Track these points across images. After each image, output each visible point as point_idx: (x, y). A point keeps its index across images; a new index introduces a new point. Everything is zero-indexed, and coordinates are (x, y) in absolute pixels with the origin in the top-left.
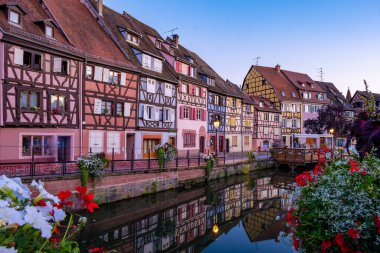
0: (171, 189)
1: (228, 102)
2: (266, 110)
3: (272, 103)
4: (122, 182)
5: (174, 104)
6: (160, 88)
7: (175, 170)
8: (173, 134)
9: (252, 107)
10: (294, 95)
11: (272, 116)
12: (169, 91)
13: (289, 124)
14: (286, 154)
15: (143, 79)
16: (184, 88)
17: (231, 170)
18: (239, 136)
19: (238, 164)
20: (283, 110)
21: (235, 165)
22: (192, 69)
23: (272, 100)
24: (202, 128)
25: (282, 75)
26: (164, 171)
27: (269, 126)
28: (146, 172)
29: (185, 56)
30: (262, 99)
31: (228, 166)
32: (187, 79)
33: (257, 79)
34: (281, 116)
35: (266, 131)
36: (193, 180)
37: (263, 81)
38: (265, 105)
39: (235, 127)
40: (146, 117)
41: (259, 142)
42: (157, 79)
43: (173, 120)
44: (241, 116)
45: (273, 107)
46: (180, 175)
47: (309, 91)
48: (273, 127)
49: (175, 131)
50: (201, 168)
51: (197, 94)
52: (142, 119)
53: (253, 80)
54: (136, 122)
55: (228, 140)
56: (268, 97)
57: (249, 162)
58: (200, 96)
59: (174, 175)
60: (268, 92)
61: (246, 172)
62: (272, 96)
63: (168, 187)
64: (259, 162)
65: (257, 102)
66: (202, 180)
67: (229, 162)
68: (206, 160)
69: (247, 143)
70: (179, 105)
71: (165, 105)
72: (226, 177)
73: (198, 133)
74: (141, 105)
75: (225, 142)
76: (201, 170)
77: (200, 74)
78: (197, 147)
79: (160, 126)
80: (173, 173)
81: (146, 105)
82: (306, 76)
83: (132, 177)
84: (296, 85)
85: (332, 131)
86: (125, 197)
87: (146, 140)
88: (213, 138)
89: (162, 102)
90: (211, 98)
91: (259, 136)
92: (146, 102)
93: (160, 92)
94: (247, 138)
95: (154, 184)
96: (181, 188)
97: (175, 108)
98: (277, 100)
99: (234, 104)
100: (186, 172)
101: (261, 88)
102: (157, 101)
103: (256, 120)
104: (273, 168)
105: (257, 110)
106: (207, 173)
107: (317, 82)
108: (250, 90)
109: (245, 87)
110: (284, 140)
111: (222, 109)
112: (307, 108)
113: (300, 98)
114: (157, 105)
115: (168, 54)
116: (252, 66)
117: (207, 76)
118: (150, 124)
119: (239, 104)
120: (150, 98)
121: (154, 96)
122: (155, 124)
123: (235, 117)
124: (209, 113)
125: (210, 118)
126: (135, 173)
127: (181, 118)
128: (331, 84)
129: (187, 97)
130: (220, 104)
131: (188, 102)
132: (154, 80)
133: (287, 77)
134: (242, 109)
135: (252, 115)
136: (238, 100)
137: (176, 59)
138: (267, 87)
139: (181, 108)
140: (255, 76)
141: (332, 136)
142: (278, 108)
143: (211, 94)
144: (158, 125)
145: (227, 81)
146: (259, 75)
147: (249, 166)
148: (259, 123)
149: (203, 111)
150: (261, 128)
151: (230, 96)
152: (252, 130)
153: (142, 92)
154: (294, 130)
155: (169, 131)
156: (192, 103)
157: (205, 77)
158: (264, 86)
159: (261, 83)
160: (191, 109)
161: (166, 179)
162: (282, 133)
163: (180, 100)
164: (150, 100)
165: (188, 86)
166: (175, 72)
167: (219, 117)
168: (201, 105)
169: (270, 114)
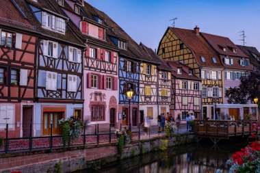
0: (78, 171)
1: (142, 69)
2: (185, 78)
3: (191, 69)
4: (18, 164)
5: (80, 71)
6: (63, 53)
7: (83, 148)
8: (79, 106)
9: (169, 73)
10: (215, 61)
11: (191, 84)
13: (210, 93)
14: (207, 127)
15: (43, 41)
16: (91, 53)
17: (147, 146)
18: (155, 108)
19: (155, 139)
20: (203, 77)
21: (151, 141)
23: (191, 66)
24: (113, 99)
25: (200, 38)
26: (69, 149)
27: (188, 96)
28: (48, 152)
29: (92, 15)
30: (179, 65)
31: (143, 142)
32: (94, 42)
33: (174, 43)
34: (200, 84)
35: (185, 102)
36: (103, 159)
37: (181, 46)
38: (182, 71)
39: (150, 97)
42: (60, 42)
44: (157, 85)
45: (192, 74)
46: (87, 154)
47: (230, 57)
48: (192, 96)
49: (82, 101)
50: (113, 145)
51: (107, 59)
52: (42, 88)
53: (170, 44)
55: (142, 112)
56: (186, 62)
57: (167, 137)
58: (110, 61)
59: (81, 155)
60: (186, 57)
61: (164, 148)
62: (191, 61)
63: (73, 168)
64: (178, 136)
65: (174, 68)
66: (113, 160)
67: (144, 137)
68: (118, 135)
70: (86, 72)
71: (70, 72)
72: (141, 155)
73: (108, 104)
74: (41, 72)
75: (139, 115)
76: (113, 148)
77: (109, 36)
78: (107, 120)
79: (64, 97)
82: (227, 39)
83: (30, 158)
84: (218, 50)
85: (256, 100)
87: (46, 113)
88: (126, 110)
89: (66, 69)
90: (122, 64)
91: (177, 107)
92: (47, 68)
93: (63, 57)
94: (164, 109)
95: (57, 166)
97: (81, 75)
98: (196, 66)
99: (149, 71)
100: (95, 150)
101: (178, 53)
102: (60, 67)
103: (173, 89)
104: (193, 142)
105: (174, 77)
107: (238, 46)
108: (167, 55)
109: (161, 51)
110: (205, 108)
111: (135, 76)
112: (228, 74)
113: (221, 64)
114: (59, 72)
115: (74, 13)
116: (169, 28)
117: (118, 39)
118: (51, 94)
119: (154, 71)
120: (51, 64)
121: (57, 61)
122: (58, 95)
123: (150, 85)
124: (120, 81)
125: (122, 87)
126: (34, 153)
127: (88, 87)
128: (254, 49)
129: (95, 63)
130: (133, 70)
131: (96, 69)
132: (57, 44)
133: (207, 41)
134: (158, 76)
135: (170, 84)
136: (153, 66)
137: (82, 19)
138: (186, 52)
139: (88, 75)
140: (172, 39)
141: (256, 105)
142: (198, 75)
143: (122, 59)
144: (61, 95)
145: (141, 44)
146: (176, 38)
147: (166, 141)
148: (177, 92)
149: (113, 78)
150: (180, 98)
151: (144, 62)
152: (169, 100)
153: (41, 56)
154: (215, 100)
155: (74, 103)
156: (101, 70)
157: (115, 40)
158: (182, 51)
159: (178, 47)
160: (99, 76)
161: (71, 159)
162: (202, 103)
163: (87, 67)
164: (51, 67)
165: (96, 50)
166: (80, 34)
167: (132, 85)
168: (111, 71)
169: (189, 82)
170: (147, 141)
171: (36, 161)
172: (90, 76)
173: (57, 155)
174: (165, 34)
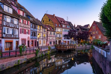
0: (25, 62)
1: (38, 27)
3: (52, 28)
4: (6, 61)
5: (18, 27)
6: (12, 21)
7: (26, 55)
9: (46, 29)
10: (60, 26)
11: (52, 33)
12: (16, 22)
13: (58, 36)
14: (60, 47)
15: (5, 16)
16: (21, 21)
17: (44, 53)
18: (42, 40)
20: (56, 31)
22: (24, 13)
23: (53, 27)
24: (28, 37)
25: (55, 18)
26: (22, 55)
28: (15, 56)
29: (21, 8)
30: (49, 26)
31: (42, 52)
32: (22, 17)
33: (47, 19)
34: (55, 33)
35: (51, 39)
37: (49, 20)
38: (50, 29)
39: (40, 37)
40: (6, 33)
41: (48, 43)
42: (11, 17)
43: (17, 34)
44: (42, 33)
45: (53, 30)
46: (27, 57)
47: (64, 25)
48: (53, 37)
49: (18, 38)
51: (27, 23)
52: (5, 33)
53: (46, 19)
54: (2, 35)
56: (51, 26)
58: (28, 24)
59: (25, 57)
60: (51, 24)
61: (49, 54)
62: (52, 25)
63: (23, 62)
64: (52, 50)
65: (47, 27)
66: (35, 58)
68: (36, 50)
69: (44, 43)
70: (20, 28)
71: (14, 28)
72: (42, 56)
73: (27, 39)
74: (4, 27)
75: (37, 43)
76: (34, 54)
77: (27, 15)
78: (27, 45)
79: (12, 37)
80: (25, 56)
81: (6, 28)
82: (63, 19)
83: (10, 59)
84: (60, 22)
85: (73, 38)
86: (7, 68)
87: (6, 42)
88: (33, 41)
89: (13, 26)
90: (32, 25)
91: (48, 40)
92: (6, 26)
93: (12, 22)
94: (44, 41)
95: (18, 61)
96: (28, 62)
97: (18, 29)
98: (54, 27)
101: (48, 23)
102: (11, 26)
103: (47, 34)
104: (56, 52)
105: (48, 30)
106: (36, 55)
107: (66, 21)
108: (45, 23)
110: (57, 41)
111: (35, 30)
112: (63, 30)
113: (61, 27)
114: (11, 27)
115: (14, 6)
116: (45, 14)
117: (30, 16)
118: (8, 36)
119: (42, 28)
120: (8, 24)
121: (10, 24)
122: (10, 36)
123: (40, 33)
124: (31, 31)
125: (31, 33)
126: (11, 57)
127: (20, 33)
128: (71, 22)
129: (23, 25)
130: (35, 28)
131: (23, 27)
132: (10, 17)
133: (57, 19)
134: (43, 30)
135: (46, 33)
136: (41, 27)
137: (18, 9)
138: (51, 22)
139: (20, 29)
140: (46, 18)
141: (73, 40)
142: (55, 30)
143: (32, 24)
144: (11, 36)
145: (37, 19)
146: (48, 17)
147: (49, 51)
148: (48, 35)
149: (29, 30)
150: (49, 37)
151: (38, 25)
152: (46, 38)
153: (4, 22)
154: (60, 38)
155: (16, 39)
156: (25, 27)
157: (29, 17)
158: (50, 22)
159: (48, 21)
160: (24, 29)
161: (22, 59)
162: (56, 39)
163: (20, 26)
164: (8, 26)
165: (23, 20)
166: (18, 14)
167: (35, 33)
168: (28, 28)
169: (52, 32)
170: (44, 52)
171: (12, 60)
172: (21, 29)
173: (18, 57)
174: (44, 16)
